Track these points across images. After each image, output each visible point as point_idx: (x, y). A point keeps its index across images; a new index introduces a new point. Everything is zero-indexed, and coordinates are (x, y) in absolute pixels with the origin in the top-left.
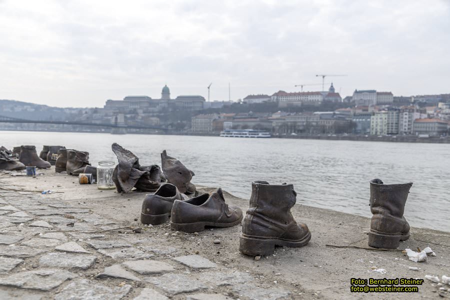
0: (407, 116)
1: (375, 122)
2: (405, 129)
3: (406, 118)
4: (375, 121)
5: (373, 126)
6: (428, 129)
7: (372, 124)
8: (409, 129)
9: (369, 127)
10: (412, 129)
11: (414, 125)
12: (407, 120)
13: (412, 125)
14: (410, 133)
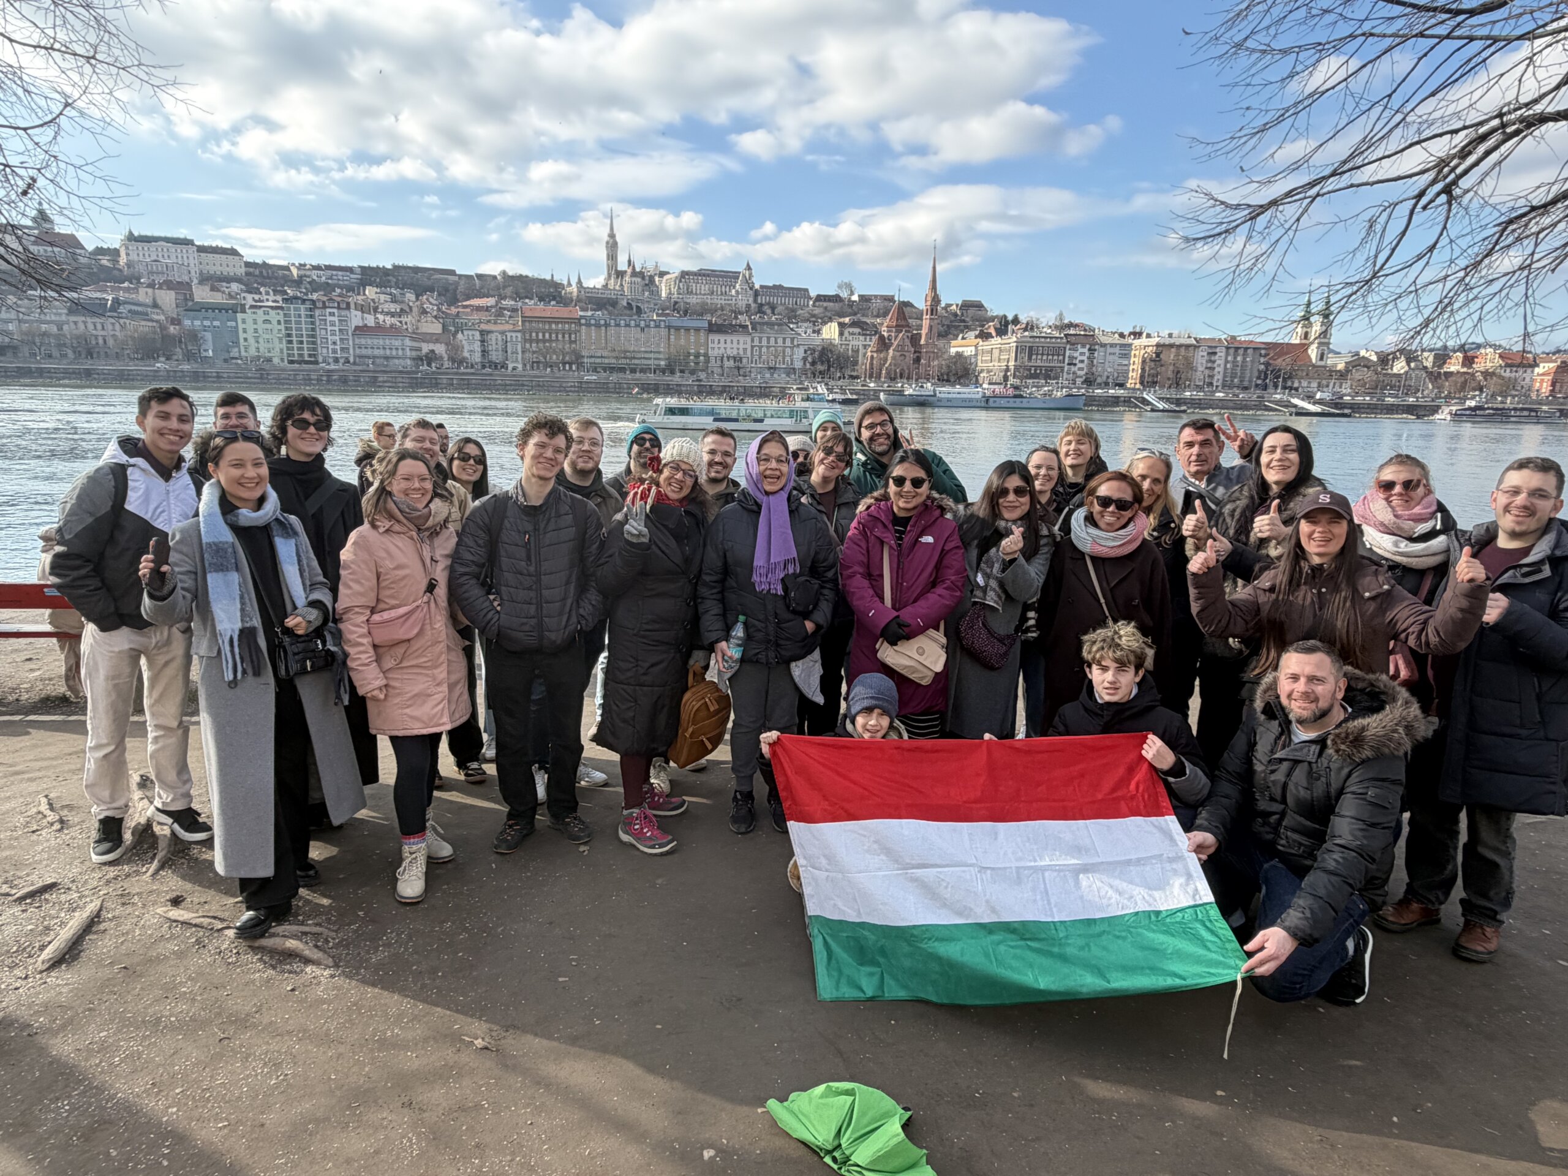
0: (336, 319)
1: (250, 331)
2: (334, 351)
3: (333, 324)
4: (250, 326)
5: (246, 340)
6: (388, 352)
7: (242, 336)
8: (342, 349)
9: (236, 343)
10: (351, 351)
11: (354, 340)
12: (337, 329)
13: (351, 343)
14: (347, 361)
